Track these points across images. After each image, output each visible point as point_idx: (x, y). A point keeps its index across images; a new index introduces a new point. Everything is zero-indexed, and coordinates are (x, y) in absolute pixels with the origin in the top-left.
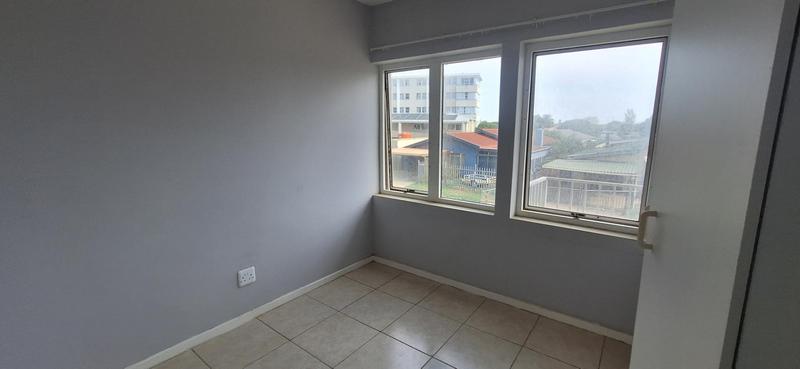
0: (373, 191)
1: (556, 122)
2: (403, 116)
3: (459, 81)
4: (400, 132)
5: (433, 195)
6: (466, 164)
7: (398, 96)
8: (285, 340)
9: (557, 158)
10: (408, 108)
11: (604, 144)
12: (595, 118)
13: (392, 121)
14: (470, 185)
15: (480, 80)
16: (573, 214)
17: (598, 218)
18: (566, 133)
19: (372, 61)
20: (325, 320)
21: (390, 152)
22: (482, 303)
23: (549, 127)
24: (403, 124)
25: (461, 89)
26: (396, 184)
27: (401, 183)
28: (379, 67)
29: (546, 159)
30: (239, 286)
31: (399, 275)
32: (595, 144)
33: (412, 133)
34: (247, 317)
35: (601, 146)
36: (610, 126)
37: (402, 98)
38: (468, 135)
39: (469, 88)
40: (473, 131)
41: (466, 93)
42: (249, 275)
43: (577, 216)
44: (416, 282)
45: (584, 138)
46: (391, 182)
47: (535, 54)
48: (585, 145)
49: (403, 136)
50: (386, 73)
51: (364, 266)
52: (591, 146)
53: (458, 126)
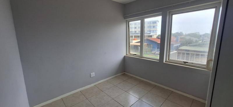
0: (125, 54)
1: (184, 34)
2: (134, 34)
3: (152, 23)
4: (133, 38)
5: (141, 56)
6: (153, 48)
7: (133, 28)
8: (101, 91)
9: (184, 46)
10: (136, 31)
11: (202, 41)
12: (198, 33)
13: (130, 35)
14: (154, 54)
15: (158, 22)
16: (184, 62)
17: (192, 63)
18: (188, 38)
19: (125, 19)
20: (111, 87)
21: (129, 44)
22: (155, 87)
23: (182, 36)
24: (135, 36)
25: (152, 25)
26: (131, 53)
27: (132, 52)
28: (126, 20)
29: (180, 46)
30: (91, 77)
31: (132, 77)
32: (198, 41)
33: (137, 39)
34: (93, 85)
35: (200, 42)
36: (204, 35)
37: (134, 28)
38: (154, 39)
39: (155, 25)
40: (156, 38)
41: (154, 26)
42: (93, 74)
43: (185, 62)
44: (136, 80)
45: (194, 39)
46: (130, 52)
47: (172, 15)
48: (194, 41)
49: (134, 39)
50: (129, 22)
51: (122, 75)
52: (196, 41)
53: (151, 36)
